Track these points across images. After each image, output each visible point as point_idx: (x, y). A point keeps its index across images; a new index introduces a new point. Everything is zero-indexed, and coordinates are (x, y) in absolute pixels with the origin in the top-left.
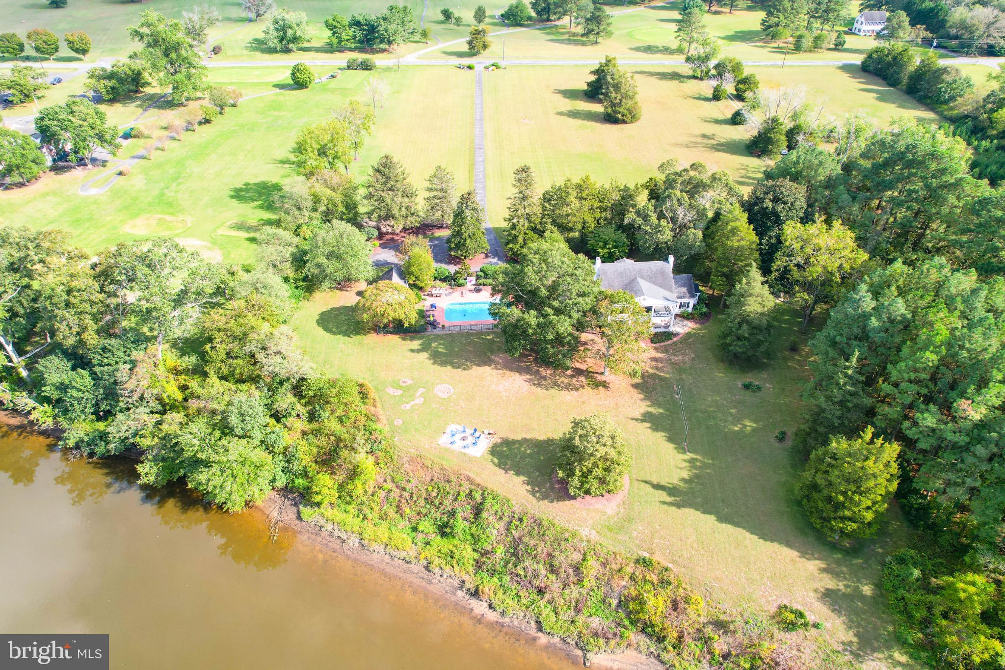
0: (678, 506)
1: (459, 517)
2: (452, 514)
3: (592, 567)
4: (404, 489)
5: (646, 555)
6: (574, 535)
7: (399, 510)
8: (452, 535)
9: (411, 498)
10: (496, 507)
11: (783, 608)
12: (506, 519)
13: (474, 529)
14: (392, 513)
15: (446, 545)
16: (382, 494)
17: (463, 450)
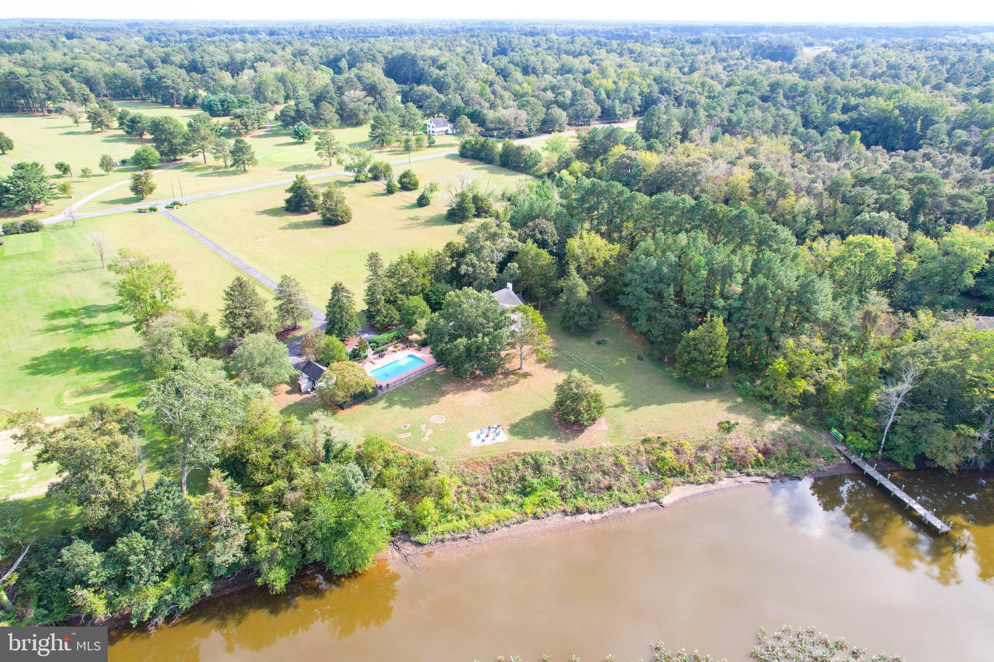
0: (635, 409)
1: (529, 478)
2: (523, 479)
3: (624, 459)
4: (477, 485)
5: (643, 437)
6: (601, 448)
7: (483, 499)
8: (534, 490)
9: (486, 487)
10: (547, 459)
11: (720, 424)
12: (557, 463)
13: (544, 479)
14: (481, 505)
15: (534, 498)
16: (464, 496)
17: (494, 442)
